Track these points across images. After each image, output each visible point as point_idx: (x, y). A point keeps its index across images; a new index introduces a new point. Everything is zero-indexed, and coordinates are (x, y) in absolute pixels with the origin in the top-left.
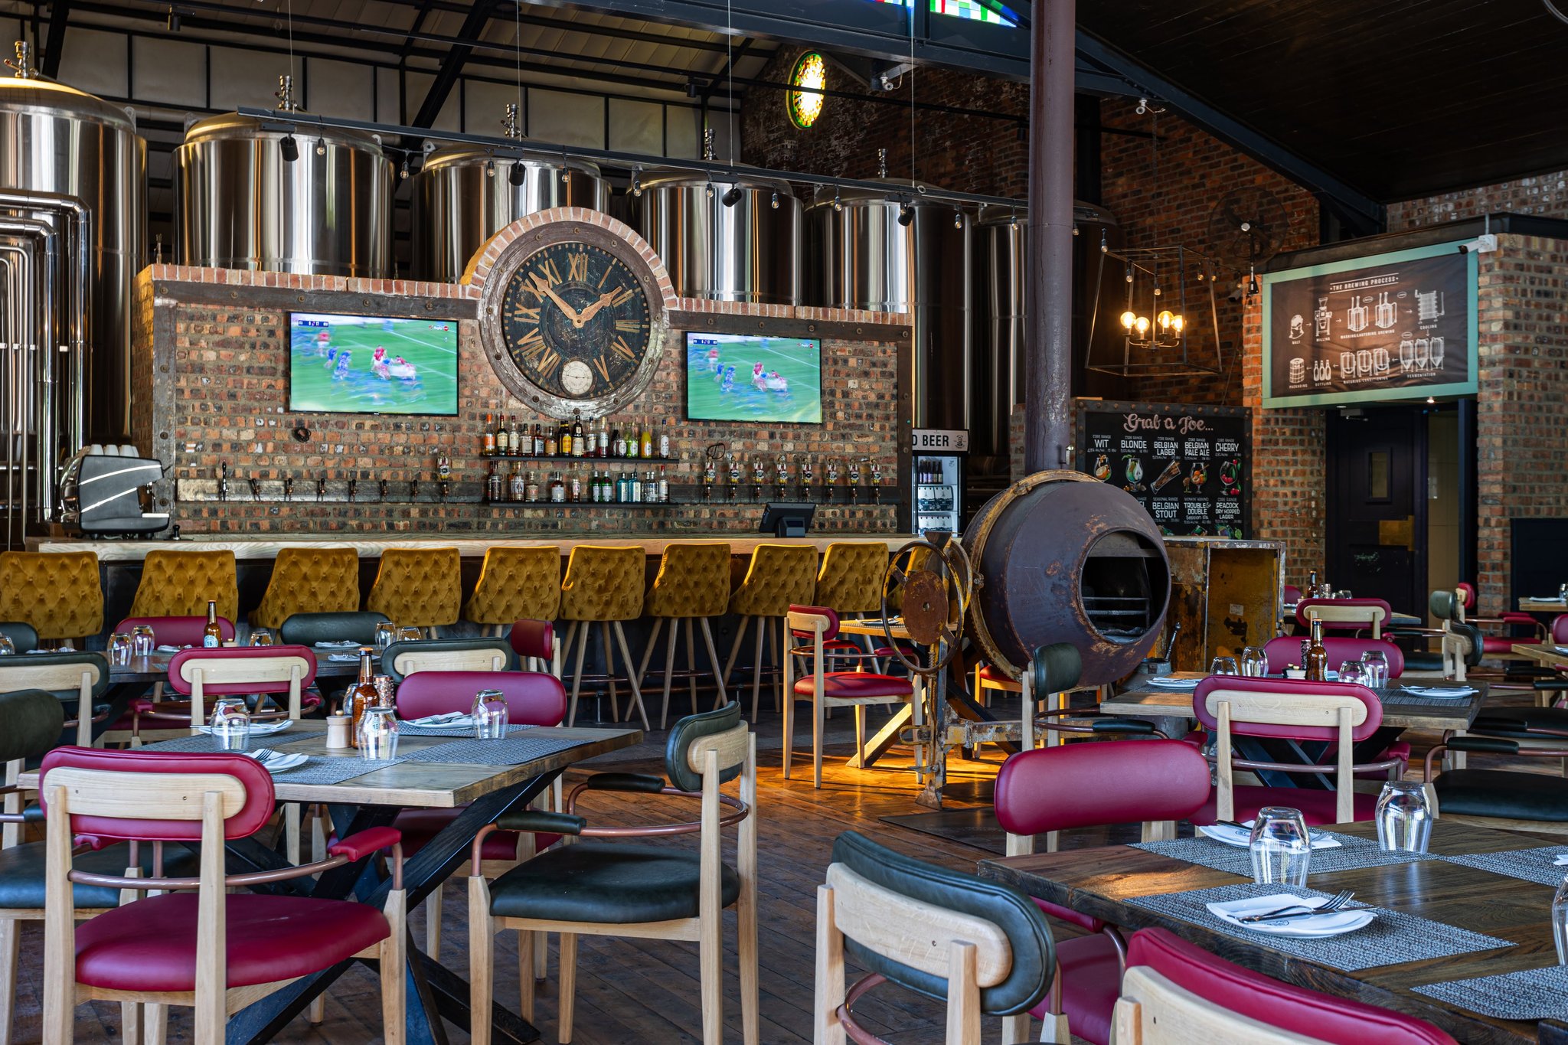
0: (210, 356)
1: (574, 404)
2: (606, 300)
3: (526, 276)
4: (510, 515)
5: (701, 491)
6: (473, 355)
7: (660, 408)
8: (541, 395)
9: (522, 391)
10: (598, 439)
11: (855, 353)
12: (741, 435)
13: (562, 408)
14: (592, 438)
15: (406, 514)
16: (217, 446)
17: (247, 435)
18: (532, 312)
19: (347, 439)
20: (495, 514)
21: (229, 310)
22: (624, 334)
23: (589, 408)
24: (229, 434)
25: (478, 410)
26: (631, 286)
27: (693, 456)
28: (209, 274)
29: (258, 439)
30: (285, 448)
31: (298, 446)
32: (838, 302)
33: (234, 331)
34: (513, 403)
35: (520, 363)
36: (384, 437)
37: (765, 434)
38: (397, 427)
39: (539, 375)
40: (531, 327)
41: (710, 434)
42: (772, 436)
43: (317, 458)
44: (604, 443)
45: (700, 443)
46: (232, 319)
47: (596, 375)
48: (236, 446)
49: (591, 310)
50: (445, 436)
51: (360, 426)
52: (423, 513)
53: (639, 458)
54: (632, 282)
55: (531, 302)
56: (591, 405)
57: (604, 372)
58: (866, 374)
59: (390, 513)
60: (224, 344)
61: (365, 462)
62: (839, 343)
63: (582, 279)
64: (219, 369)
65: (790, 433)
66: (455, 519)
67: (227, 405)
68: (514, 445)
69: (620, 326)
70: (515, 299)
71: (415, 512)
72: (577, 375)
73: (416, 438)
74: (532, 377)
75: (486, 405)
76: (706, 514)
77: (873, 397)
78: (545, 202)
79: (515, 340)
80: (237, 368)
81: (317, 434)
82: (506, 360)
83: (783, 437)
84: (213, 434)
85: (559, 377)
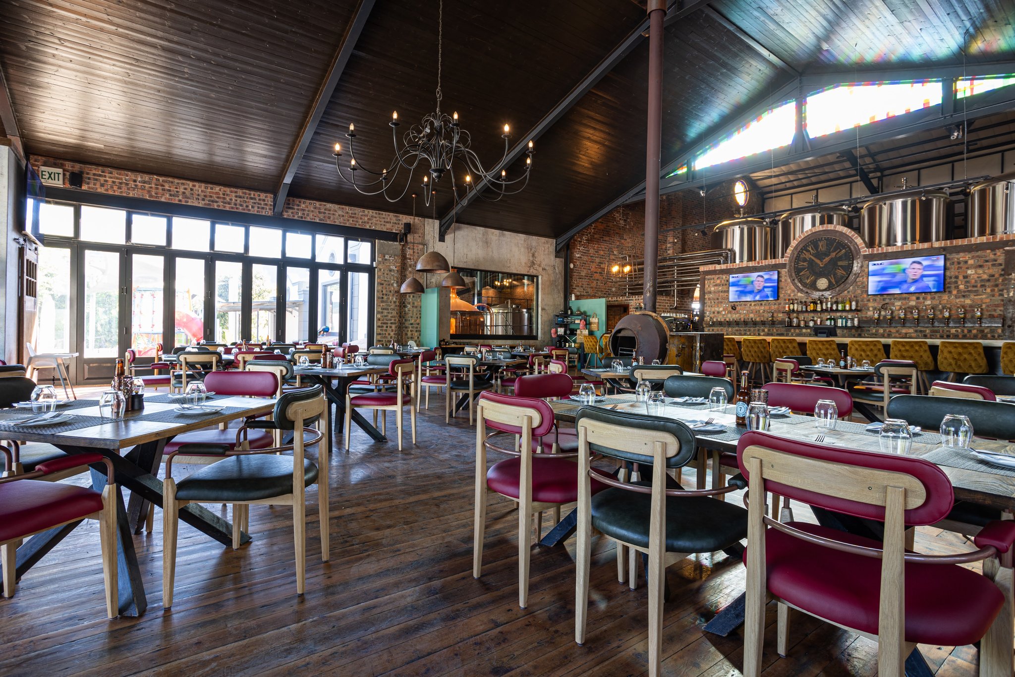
0: (713, 289)
1: (821, 293)
2: (833, 255)
3: (802, 252)
4: (797, 331)
5: (878, 322)
6: (786, 280)
7: (859, 291)
8: (809, 291)
9: (802, 290)
10: (827, 304)
11: (973, 258)
12: (900, 299)
13: (816, 295)
14: (824, 304)
15: (763, 331)
16: (714, 313)
17: (721, 309)
18: (805, 264)
19: (747, 309)
20: (792, 331)
21: (717, 276)
22: (841, 266)
23: (827, 294)
24: (717, 309)
25: (787, 297)
26: (844, 248)
27: (875, 309)
29: (724, 310)
30: (730, 312)
31: (734, 311)
32: (973, 235)
33: (718, 281)
34: (799, 294)
35: (800, 282)
36: (757, 308)
37: (914, 298)
38: (761, 304)
39: (807, 284)
40: (804, 269)
41: (884, 300)
42: (918, 298)
43: (738, 315)
44: (829, 306)
45: (879, 303)
46: (718, 278)
47: (830, 282)
48: (718, 312)
49: (827, 259)
50: (776, 306)
51: (751, 305)
52: (769, 330)
53: (844, 310)
54: (845, 246)
55: (805, 260)
57: (833, 281)
58: (981, 266)
59: (759, 330)
60: (716, 285)
61: (752, 315)
62: (962, 254)
63: (823, 249)
64: (715, 292)
65: (929, 296)
66: (779, 332)
67: (716, 301)
68: (795, 309)
69: (840, 263)
70: (799, 260)
71: (766, 330)
72: (823, 283)
73: (767, 308)
74: (804, 285)
75: (790, 296)
76: (881, 331)
77: (985, 277)
78: (814, 225)
79: (798, 274)
80: (719, 292)
81: (738, 308)
82: (796, 281)
83: (925, 299)
84: (713, 309)
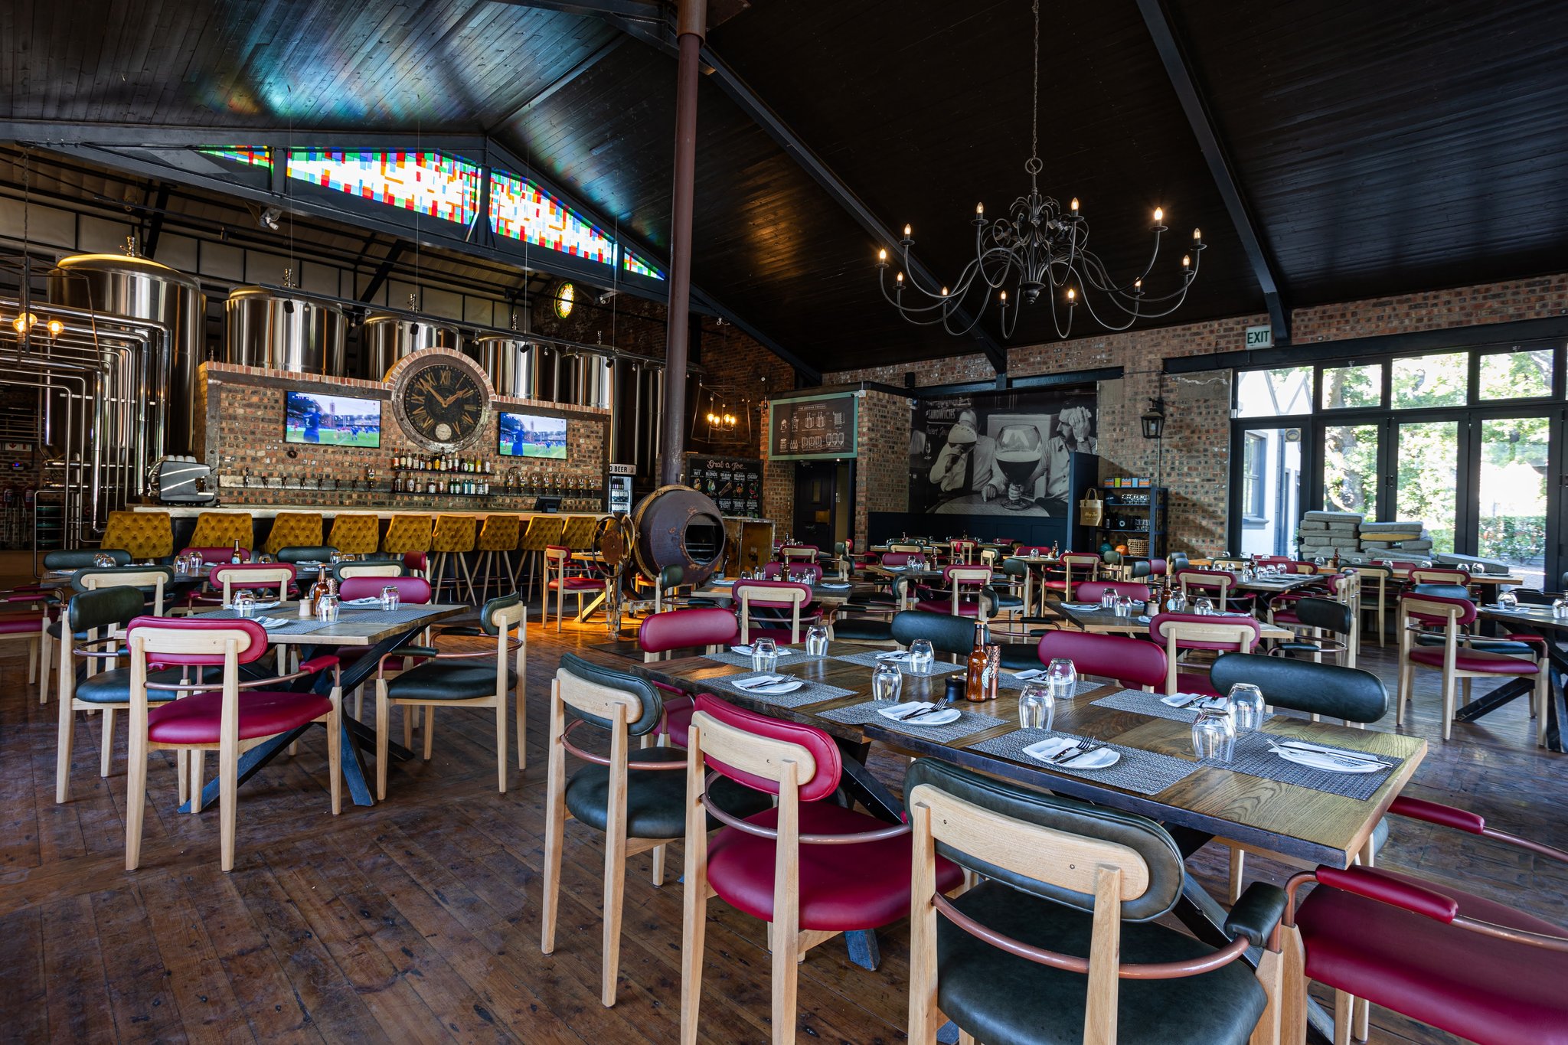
0: (241, 411)
1: (441, 445)
2: (460, 394)
3: (418, 380)
4: (406, 499)
5: (506, 490)
6: (389, 418)
7: (486, 449)
8: (424, 440)
9: (414, 437)
10: (453, 462)
11: (583, 426)
12: (526, 463)
13: (435, 447)
14: (450, 462)
15: (350, 497)
16: (243, 459)
17: (261, 453)
18: (420, 398)
19: (318, 458)
20: (399, 498)
21: (252, 388)
22: (468, 412)
23: (449, 447)
24: (251, 452)
25: (391, 446)
26: (472, 388)
27: (502, 473)
28: (242, 368)
29: (267, 455)
30: (283, 461)
31: (290, 460)
32: (576, 402)
33: (255, 399)
34: (409, 443)
35: (414, 424)
36: (339, 457)
37: (538, 463)
38: (346, 452)
39: (423, 430)
40: (419, 406)
41: (511, 462)
42: (542, 464)
43: (301, 467)
44: (457, 465)
45: (506, 466)
46: (253, 393)
47: (453, 431)
48: (254, 459)
49: (451, 399)
50: (372, 458)
51: (326, 451)
52: (360, 496)
53: (475, 473)
54: (473, 386)
55: (420, 393)
56: (451, 445)
57: (458, 430)
58: (588, 437)
59: (341, 496)
60: (249, 405)
61: (328, 470)
62: (576, 421)
63: (447, 383)
64: (245, 418)
65: (551, 463)
66: (377, 500)
67: (250, 437)
68: (409, 465)
69: (467, 407)
70: (412, 391)
71: (355, 496)
72: (444, 430)
73: (356, 459)
74: (420, 431)
75: (395, 443)
76: (508, 501)
77: (591, 448)
78: (429, 344)
79: (411, 412)
80: (256, 419)
81: (301, 454)
82: (406, 421)
83: (547, 465)
84: (241, 452)
85: (434, 431)
